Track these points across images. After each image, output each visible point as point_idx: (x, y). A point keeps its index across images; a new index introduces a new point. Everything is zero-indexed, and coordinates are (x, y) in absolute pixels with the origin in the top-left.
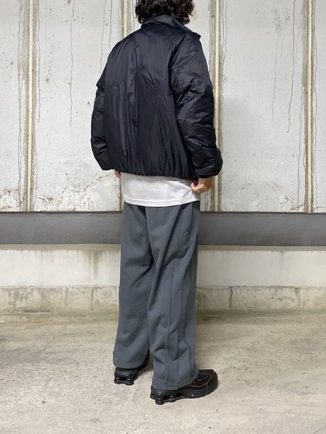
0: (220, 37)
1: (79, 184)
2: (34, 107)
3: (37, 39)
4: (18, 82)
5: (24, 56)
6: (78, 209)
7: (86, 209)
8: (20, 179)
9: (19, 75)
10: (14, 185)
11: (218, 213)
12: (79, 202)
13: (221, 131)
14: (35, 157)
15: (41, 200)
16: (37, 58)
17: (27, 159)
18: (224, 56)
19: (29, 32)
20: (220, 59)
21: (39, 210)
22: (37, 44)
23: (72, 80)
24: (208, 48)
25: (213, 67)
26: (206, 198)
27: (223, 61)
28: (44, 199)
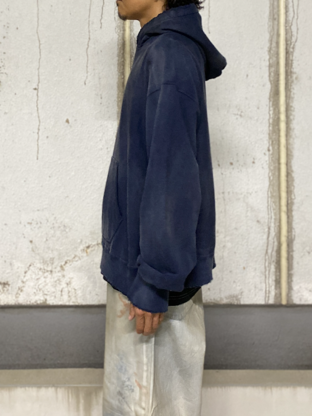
0: (286, 7)
1: (52, 259)
6: (51, 301)
7: (65, 300)
11: (288, 307)
12: (53, 290)
13: (291, 167)
18: (294, 39)
20: (287, 44)
23: (39, 82)
24: (267, 26)
25: (275, 59)
26: (267, 281)
27: (293, 48)
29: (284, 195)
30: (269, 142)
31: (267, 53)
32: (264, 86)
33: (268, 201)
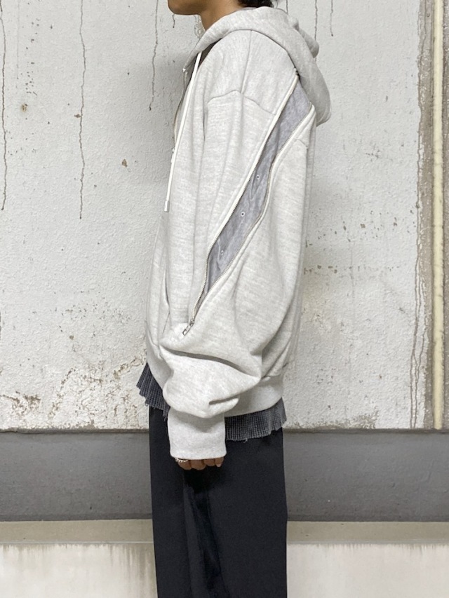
1: (102, 363)
6: (100, 424)
7: (120, 423)
11: (443, 433)
12: (104, 407)
15: (10, 402)
20: (445, 52)
21: (5, 427)
23: (83, 107)
24: (416, 26)
25: (427, 73)
26: (414, 396)
28: (18, 401)
29: (439, 271)
30: (418, 195)
31: (416, 64)
32: (411, 113)
33: (416, 280)
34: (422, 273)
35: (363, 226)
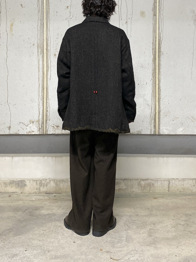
0: (159, 28)
2: (47, 71)
3: (49, 30)
4: (37, 56)
5: (41, 41)
8: (39, 115)
9: (38, 52)
10: (36, 118)
11: (158, 135)
13: (160, 85)
14: (48, 101)
15: (52, 127)
16: (49, 42)
17: (44, 102)
18: (161, 39)
19: (44, 26)
20: (159, 41)
21: (51, 133)
22: (48, 33)
24: (152, 35)
25: (155, 46)
26: (151, 126)
27: (161, 43)
28: (54, 127)
29: (157, 95)
30: (152, 77)
31: (152, 44)
32: (150, 56)
33: (152, 98)
34: (153, 96)
35: (139, 84)
